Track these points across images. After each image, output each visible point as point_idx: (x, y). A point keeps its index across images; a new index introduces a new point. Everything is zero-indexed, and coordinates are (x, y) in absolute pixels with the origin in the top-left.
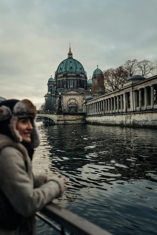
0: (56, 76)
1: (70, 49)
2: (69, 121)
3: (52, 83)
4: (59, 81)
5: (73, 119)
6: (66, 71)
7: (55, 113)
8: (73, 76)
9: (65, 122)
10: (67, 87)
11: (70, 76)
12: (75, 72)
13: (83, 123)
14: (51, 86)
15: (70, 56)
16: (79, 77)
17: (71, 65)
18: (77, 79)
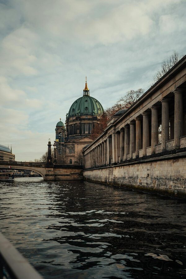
0: (68, 119)
1: (86, 84)
2: (61, 177)
3: (61, 127)
4: (71, 125)
5: (66, 173)
6: (79, 113)
7: (43, 166)
8: (89, 119)
9: (56, 177)
10: (80, 133)
11: (84, 119)
12: (91, 114)
13: (80, 179)
14: (59, 132)
15: (86, 93)
16: (96, 119)
17: (86, 105)
18: (94, 123)
